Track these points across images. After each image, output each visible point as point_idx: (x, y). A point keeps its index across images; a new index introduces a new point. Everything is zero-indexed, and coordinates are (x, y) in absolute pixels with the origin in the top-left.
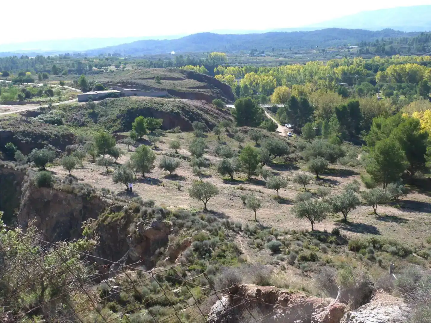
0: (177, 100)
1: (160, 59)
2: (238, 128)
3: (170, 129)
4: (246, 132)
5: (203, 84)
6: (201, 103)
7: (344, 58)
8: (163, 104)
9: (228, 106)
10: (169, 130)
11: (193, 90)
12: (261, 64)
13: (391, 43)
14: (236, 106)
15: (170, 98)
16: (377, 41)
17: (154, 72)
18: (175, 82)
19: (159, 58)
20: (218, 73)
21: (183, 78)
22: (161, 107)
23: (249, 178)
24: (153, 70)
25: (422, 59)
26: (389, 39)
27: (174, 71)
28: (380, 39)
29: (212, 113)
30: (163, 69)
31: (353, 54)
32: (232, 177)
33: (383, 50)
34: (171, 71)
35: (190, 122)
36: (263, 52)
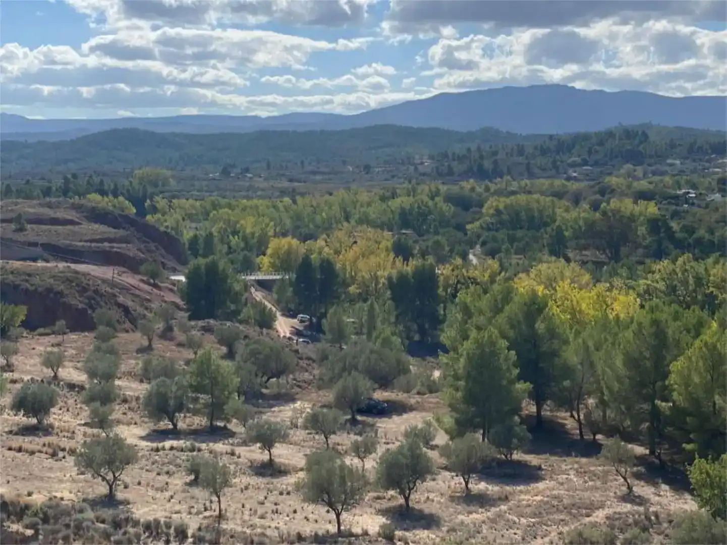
0: (62, 265)
1: (28, 181)
2: (193, 323)
3: (44, 326)
4: (207, 330)
5: (121, 233)
6: (116, 272)
7: (407, 182)
8: (29, 275)
9: (173, 278)
10: (41, 330)
11: (100, 245)
12: (244, 193)
13: (495, 153)
14: (187, 278)
15: (47, 261)
16: (469, 150)
17: (14, 208)
18: (60, 228)
19: (28, 177)
20: (154, 210)
21: (77, 220)
22: (27, 281)
23: (211, 423)
24: (13, 203)
25: (552, 185)
26: (491, 147)
27: (58, 206)
28: (473, 147)
29: (137, 292)
30: (35, 202)
31: (424, 174)
32: (175, 425)
33: (480, 167)
34: (49, 205)
35: (90, 312)
36: (247, 170)
